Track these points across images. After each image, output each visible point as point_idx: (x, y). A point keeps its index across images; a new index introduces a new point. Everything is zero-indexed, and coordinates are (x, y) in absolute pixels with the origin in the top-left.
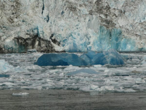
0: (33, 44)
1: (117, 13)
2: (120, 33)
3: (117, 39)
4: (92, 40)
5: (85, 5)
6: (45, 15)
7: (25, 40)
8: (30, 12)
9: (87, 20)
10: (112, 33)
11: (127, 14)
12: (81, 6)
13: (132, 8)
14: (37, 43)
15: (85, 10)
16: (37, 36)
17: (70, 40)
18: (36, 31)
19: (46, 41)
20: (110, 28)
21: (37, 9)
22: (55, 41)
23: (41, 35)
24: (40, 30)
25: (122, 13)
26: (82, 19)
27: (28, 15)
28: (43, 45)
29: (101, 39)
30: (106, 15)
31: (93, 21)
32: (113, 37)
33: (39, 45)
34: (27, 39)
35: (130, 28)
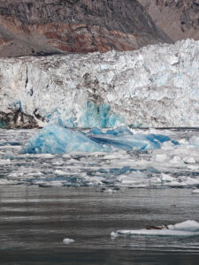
0: (15, 120)
1: (106, 87)
2: (109, 109)
3: (105, 115)
4: (78, 116)
5: (73, 79)
6: (28, 88)
7: (7, 115)
8: (13, 85)
9: (74, 95)
10: (101, 109)
11: (116, 88)
12: (68, 79)
13: (122, 82)
14: (19, 118)
15: (72, 84)
16: (19, 110)
17: (55, 116)
18: (18, 106)
19: (29, 116)
20: (98, 104)
21: (20, 83)
22: (38, 116)
23: (24, 110)
24: (23, 104)
25: (111, 87)
26: (69, 93)
27: (10, 88)
28: (26, 121)
29: (88, 115)
30: (94, 90)
31: (80, 96)
32: (101, 113)
33: (22, 120)
34: (9, 114)
35: (119, 104)
